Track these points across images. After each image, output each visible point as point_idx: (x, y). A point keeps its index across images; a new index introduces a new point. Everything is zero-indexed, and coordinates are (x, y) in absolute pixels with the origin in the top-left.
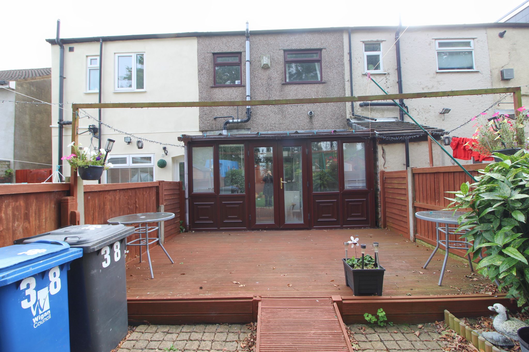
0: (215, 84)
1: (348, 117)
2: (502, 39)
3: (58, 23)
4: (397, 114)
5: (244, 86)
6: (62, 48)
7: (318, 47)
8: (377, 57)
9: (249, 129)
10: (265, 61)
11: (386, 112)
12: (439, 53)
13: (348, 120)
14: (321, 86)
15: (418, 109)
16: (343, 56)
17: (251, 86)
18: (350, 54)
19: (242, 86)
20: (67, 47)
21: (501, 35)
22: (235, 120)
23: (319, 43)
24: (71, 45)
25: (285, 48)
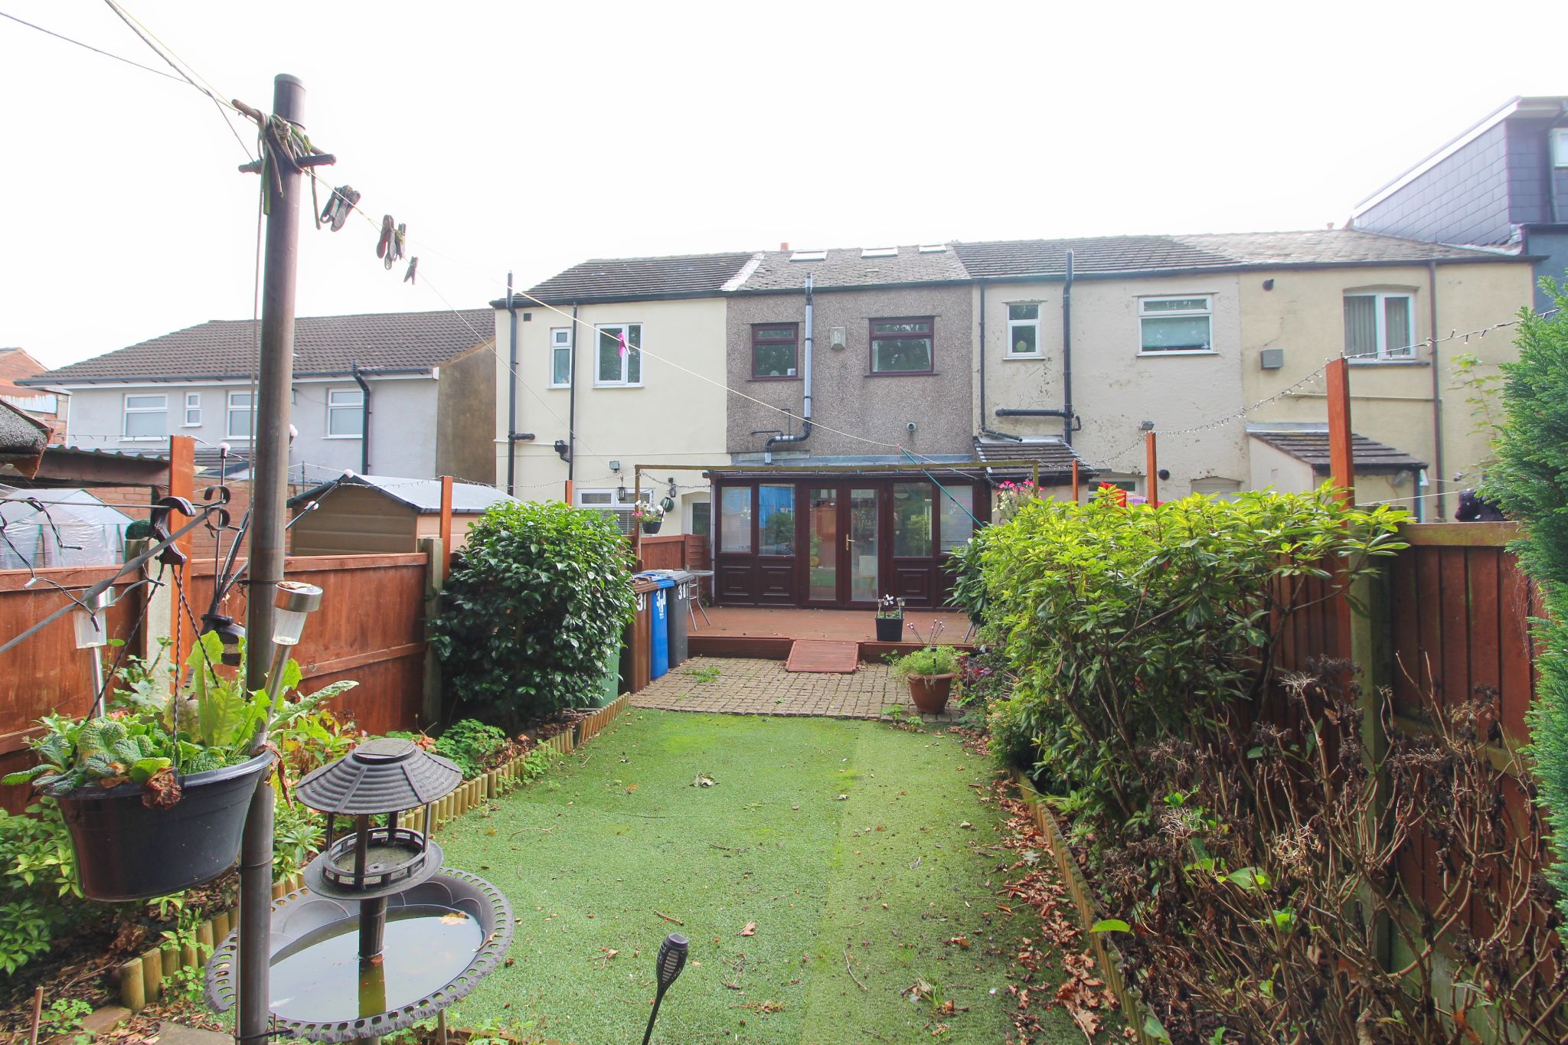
0: (753, 375)
1: (975, 433)
2: (1269, 293)
3: (510, 276)
4: (1061, 429)
5: (802, 380)
6: (514, 315)
7: (928, 313)
8: (1031, 330)
9: (807, 451)
10: (837, 338)
11: (1042, 426)
12: (1146, 322)
13: (975, 438)
14: (931, 379)
15: (1099, 422)
16: (971, 328)
17: (812, 379)
18: (982, 325)
19: (797, 378)
20: (520, 313)
21: (1268, 286)
22: (785, 437)
23: (929, 307)
24: (527, 311)
25: (871, 316)
